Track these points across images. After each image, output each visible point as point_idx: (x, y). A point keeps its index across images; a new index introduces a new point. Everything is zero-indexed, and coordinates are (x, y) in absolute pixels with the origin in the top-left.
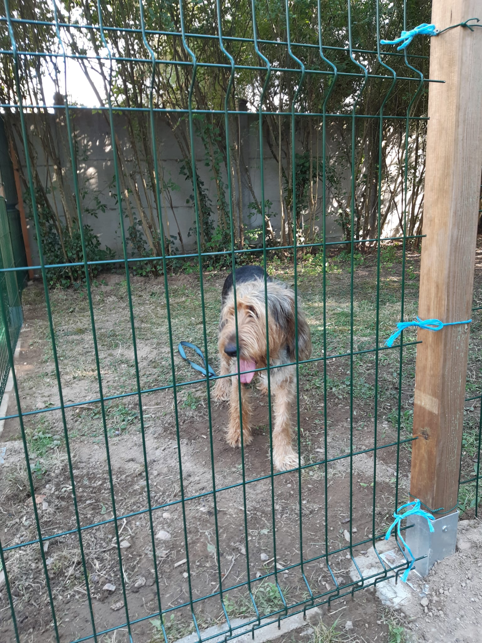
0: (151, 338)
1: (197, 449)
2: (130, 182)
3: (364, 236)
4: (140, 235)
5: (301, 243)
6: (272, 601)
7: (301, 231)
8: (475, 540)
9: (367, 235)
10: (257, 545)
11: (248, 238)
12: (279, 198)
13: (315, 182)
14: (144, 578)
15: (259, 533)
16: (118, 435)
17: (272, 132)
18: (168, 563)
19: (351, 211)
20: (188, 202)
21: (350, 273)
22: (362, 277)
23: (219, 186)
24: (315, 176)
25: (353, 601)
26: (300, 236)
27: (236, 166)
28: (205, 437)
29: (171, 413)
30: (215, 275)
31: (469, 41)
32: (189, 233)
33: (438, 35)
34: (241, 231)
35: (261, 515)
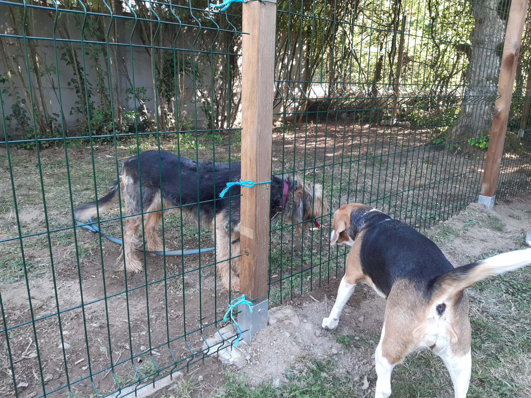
0: (39, 203)
1: (88, 285)
2: (13, 64)
3: (223, 121)
4: (24, 112)
5: (172, 124)
6: (149, 373)
7: (172, 114)
8: (279, 317)
9: (224, 120)
10: (138, 342)
11: (127, 119)
12: (153, 86)
13: (182, 75)
14: (51, 375)
15: (139, 335)
16: (17, 281)
17: (144, 31)
18: (70, 363)
19: (211, 101)
20: (69, 84)
21: (211, 150)
22: (221, 153)
23: (99, 73)
24: (181, 70)
25: (204, 364)
26: (171, 119)
27: (114, 56)
28: (94, 277)
29: (63, 261)
30: (97, 149)
31: (264, 10)
32: (71, 111)
33: (246, 3)
34: (119, 111)
35: (141, 323)
